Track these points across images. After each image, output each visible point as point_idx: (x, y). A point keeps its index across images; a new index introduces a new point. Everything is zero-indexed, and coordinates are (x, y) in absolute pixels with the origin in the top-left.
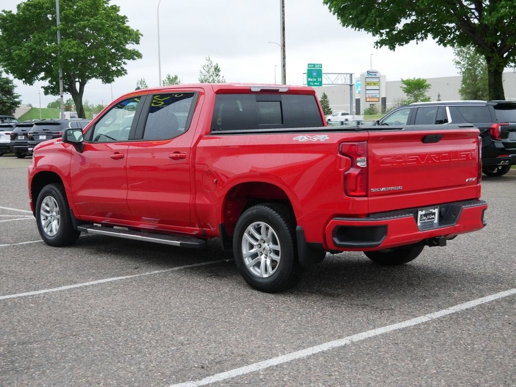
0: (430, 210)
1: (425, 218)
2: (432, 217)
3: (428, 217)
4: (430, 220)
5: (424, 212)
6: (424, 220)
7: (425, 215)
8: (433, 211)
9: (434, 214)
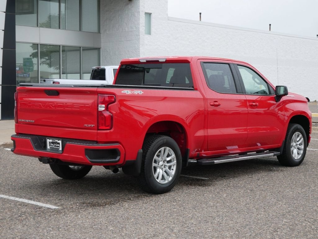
0: (56, 141)
1: (52, 145)
2: (57, 145)
3: (55, 145)
4: (56, 147)
5: (51, 141)
6: (52, 146)
7: (52, 143)
8: (58, 142)
9: (59, 144)
